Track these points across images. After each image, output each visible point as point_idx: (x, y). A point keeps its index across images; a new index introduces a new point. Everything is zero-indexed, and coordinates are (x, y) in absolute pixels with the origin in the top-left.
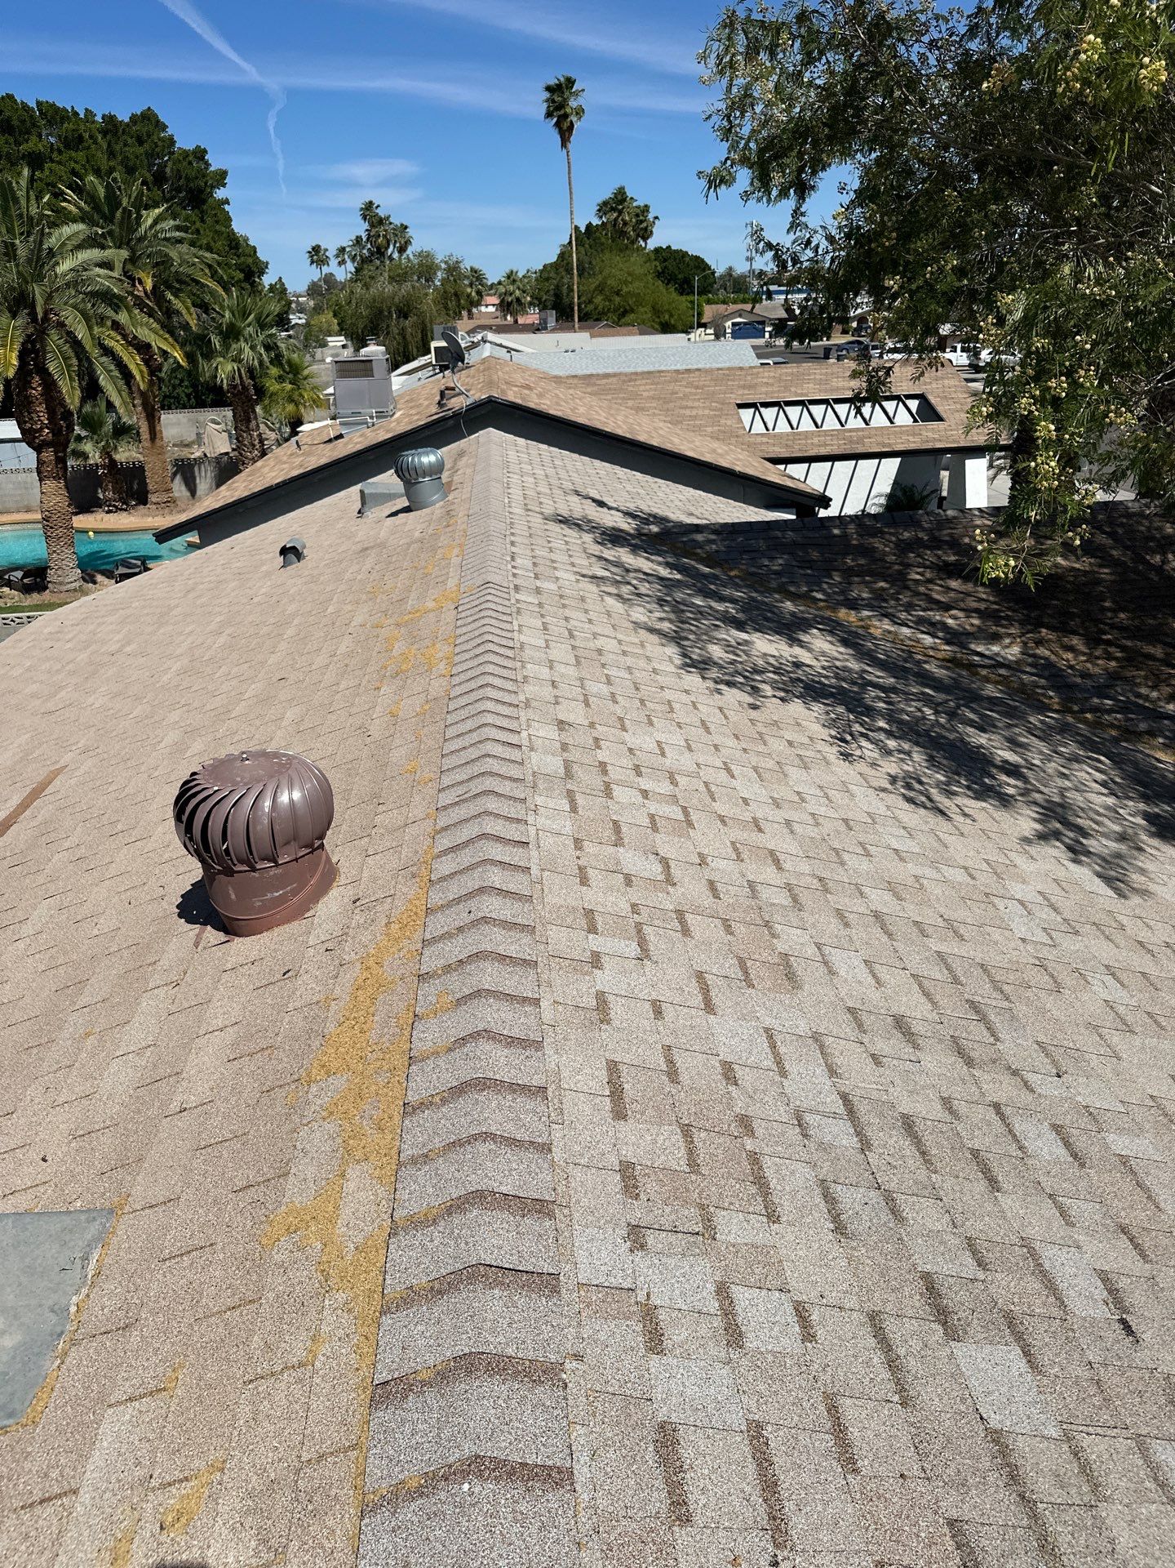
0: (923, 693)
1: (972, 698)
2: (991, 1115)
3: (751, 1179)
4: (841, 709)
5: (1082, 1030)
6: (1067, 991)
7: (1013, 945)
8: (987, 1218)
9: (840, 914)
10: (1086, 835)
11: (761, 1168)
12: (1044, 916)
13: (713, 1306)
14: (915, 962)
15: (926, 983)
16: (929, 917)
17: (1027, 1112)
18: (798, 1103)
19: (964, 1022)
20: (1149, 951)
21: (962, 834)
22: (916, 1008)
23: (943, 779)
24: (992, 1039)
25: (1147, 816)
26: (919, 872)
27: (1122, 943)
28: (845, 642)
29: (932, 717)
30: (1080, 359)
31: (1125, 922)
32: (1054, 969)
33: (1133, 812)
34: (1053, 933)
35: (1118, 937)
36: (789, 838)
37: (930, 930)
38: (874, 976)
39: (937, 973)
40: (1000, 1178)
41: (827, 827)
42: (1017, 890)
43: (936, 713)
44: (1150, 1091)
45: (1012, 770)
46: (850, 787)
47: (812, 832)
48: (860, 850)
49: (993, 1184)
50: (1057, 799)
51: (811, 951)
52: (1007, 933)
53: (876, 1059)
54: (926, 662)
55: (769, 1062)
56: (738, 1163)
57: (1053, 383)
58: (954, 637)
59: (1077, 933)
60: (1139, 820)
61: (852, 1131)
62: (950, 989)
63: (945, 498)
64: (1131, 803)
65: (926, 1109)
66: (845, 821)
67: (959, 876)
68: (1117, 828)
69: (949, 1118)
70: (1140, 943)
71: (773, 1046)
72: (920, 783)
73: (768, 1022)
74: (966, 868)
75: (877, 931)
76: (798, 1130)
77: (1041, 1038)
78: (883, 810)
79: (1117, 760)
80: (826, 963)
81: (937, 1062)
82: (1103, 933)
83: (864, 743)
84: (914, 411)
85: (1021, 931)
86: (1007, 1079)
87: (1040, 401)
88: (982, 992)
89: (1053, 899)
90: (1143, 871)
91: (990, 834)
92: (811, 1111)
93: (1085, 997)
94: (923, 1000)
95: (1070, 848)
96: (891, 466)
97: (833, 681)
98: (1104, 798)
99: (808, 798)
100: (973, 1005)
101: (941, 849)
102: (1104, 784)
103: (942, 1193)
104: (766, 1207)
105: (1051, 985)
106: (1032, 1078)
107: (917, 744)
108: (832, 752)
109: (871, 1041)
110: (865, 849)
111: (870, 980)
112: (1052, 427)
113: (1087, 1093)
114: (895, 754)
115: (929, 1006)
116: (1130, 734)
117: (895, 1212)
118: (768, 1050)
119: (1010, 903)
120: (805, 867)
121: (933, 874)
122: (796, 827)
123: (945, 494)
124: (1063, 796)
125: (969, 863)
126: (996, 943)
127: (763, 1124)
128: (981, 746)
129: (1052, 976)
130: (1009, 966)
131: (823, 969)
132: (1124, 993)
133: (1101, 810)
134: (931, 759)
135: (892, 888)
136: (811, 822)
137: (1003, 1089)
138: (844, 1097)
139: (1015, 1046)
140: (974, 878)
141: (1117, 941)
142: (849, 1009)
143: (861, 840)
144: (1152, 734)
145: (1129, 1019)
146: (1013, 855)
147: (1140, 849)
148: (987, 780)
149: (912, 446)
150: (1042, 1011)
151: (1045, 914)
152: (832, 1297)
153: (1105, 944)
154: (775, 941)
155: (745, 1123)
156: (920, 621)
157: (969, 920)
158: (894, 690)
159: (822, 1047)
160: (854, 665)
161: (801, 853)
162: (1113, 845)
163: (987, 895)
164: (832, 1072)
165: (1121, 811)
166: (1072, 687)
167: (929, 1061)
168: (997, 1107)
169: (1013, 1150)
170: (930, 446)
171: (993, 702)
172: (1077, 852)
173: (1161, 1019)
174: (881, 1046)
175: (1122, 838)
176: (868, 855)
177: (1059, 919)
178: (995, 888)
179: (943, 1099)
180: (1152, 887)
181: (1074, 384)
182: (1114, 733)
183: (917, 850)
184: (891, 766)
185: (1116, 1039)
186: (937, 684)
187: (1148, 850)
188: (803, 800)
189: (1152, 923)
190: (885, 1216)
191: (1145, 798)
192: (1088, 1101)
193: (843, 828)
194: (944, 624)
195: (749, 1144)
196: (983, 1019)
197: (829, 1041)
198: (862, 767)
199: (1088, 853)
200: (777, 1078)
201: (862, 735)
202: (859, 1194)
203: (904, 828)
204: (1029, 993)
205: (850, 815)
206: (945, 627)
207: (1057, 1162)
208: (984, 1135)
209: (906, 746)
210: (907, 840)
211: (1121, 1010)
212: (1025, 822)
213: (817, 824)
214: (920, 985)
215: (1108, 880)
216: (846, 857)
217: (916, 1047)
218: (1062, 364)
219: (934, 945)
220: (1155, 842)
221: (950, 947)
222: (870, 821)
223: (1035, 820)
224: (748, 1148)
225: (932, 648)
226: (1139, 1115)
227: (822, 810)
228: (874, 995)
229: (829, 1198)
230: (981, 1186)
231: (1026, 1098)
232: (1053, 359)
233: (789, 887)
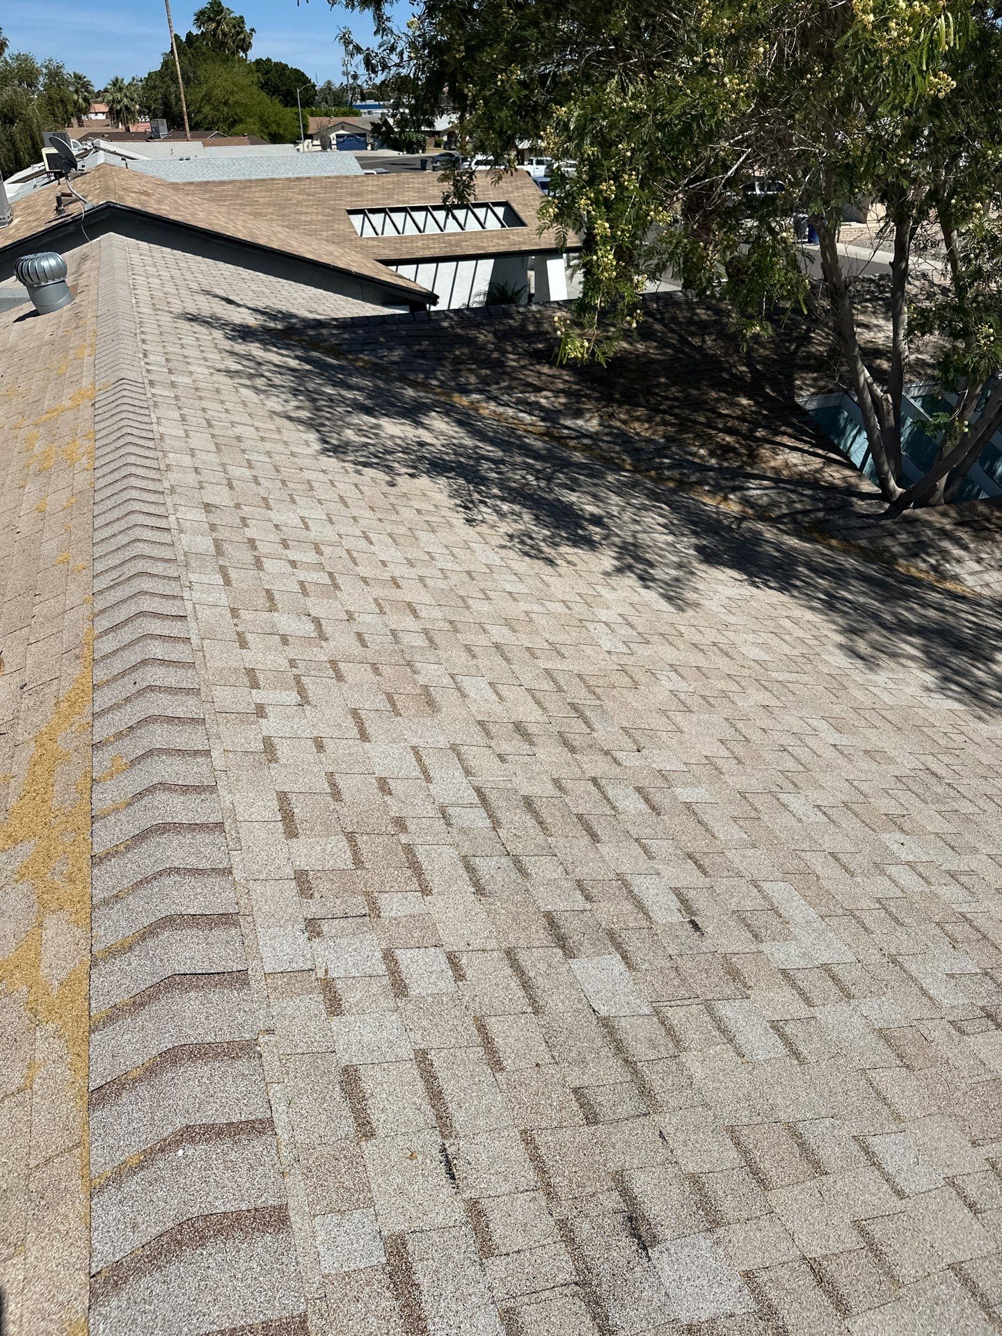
0: (525, 463)
1: (564, 464)
2: (591, 786)
3: (407, 865)
4: (461, 481)
5: (654, 714)
6: (643, 687)
7: (601, 657)
8: (591, 864)
9: (468, 648)
10: (651, 565)
11: (414, 855)
12: (624, 632)
13: (381, 968)
14: (528, 680)
15: (537, 694)
16: (539, 643)
17: (617, 780)
18: (441, 801)
19: (567, 720)
20: (701, 650)
21: (560, 575)
22: (529, 713)
23: (548, 533)
24: (588, 730)
25: (698, 549)
26: (529, 608)
27: (682, 647)
28: (460, 423)
29: (534, 483)
30: (624, 164)
31: (683, 631)
32: (632, 671)
33: (687, 545)
34: (631, 644)
35: (679, 643)
36: (423, 591)
37: (539, 653)
38: (497, 694)
39: (546, 685)
40: (599, 833)
41: (454, 579)
42: (603, 614)
43: (537, 479)
44: (704, 753)
45: (597, 520)
46: (471, 544)
47: (442, 584)
48: (481, 595)
49: (595, 837)
50: (631, 540)
51: (446, 680)
52: (597, 648)
53: (502, 758)
54: (526, 437)
55: (417, 773)
56: (396, 855)
57: (604, 187)
58: (549, 415)
59: (648, 642)
60: (692, 552)
61: (485, 815)
62: (555, 696)
63: (533, 295)
64: (685, 539)
65: (541, 789)
66: (469, 573)
67: (559, 608)
68: (676, 559)
69: (558, 794)
70: (695, 645)
71: (419, 760)
72: (532, 538)
73: (415, 741)
74: (564, 602)
75: (498, 659)
76: (442, 821)
77: (625, 724)
78: (498, 561)
79: (675, 508)
80: (459, 689)
81: (549, 753)
82: (667, 640)
83: (484, 509)
84: (501, 217)
85: (607, 646)
86: (600, 758)
87: (596, 202)
88: (578, 694)
89: (630, 619)
90: (696, 590)
91: (582, 573)
92: (452, 805)
93: (656, 689)
94: (536, 707)
95: (641, 578)
96: (487, 266)
97: (453, 456)
98: (665, 537)
99: (437, 556)
100: (574, 706)
101: (544, 588)
102: (665, 526)
103: (556, 850)
104: (420, 885)
105: (631, 684)
106: (619, 755)
107: (524, 506)
108: (458, 519)
109: (498, 745)
110: (485, 594)
111: (494, 697)
112: (607, 225)
113: (661, 760)
114: (509, 516)
115: (541, 712)
116: (683, 485)
117: (522, 871)
118: (415, 763)
119: (597, 625)
120: (437, 613)
121: (540, 609)
122: (428, 581)
123: (533, 291)
124: (634, 537)
125: (567, 598)
126: (589, 657)
127: (415, 821)
128: (573, 503)
129: (631, 677)
130: (599, 673)
131: (457, 694)
132: (684, 684)
133: (664, 546)
134: (537, 518)
135: (508, 623)
136: (441, 576)
137: (597, 766)
138: (479, 791)
139: (605, 733)
140: (570, 609)
141: (677, 645)
142: (479, 723)
143: (482, 587)
144: (700, 483)
145: (688, 702)
146: (598, 588)
147: (692, 573)
148: (580, 532)
149: (502, 249)
150: (624, 704)
151: (625, 631)
152: (476, 944)
153: (668, 647)
154: (416, 676)
155: (400, 824)
156: (520, 402)
157: (568, 642)
158: (502, 462)
159: (459, 755)
160: (468, 442)
161: (433, 603)
162: (674, 572)
163: (580, 621)
164: (468, 772)
165: (678, 546)
166: (637, 450)
167: (541, 753)
168: (594, 780)
169: (609, 811)
170: (516, 248)
171: (580, 466)
172: (645, 579)
173: (711, 700)
174: (505, 747)
175: (680, 566)
176: (488, 598)
177: (635, 633)
178: (587, 615)
179: (554, 780)
180: (701, 602)
181: (621, 188)
182: (672, 485)
183: (526, 591)
184: (505, 527)
185: (678, 717)
186: (535, 455)
187: (699, 573)
188: (433, 558)
189: (702, 629)
190: (514, 875)
191: (694, 533)
192: (661, 766)
193: (467, 579)
194: (537, 403)
195: (404, 839)
196: (582, 716)
197: (463, 749)
198: (484, 529)
199: (654, 580)
200: (424, 784)
201: (481, 502)
202: (493, 862)
203: (515, 574)
204: (615, 692)
205: (472, 568)
206: (541, 408)
207: (640, 814)
208: (585, 802)
209: (517, 508)
210: (518, 584)
211: (682, 696)
212: (607, 560)
213: (446, 578)
214: (533, 697)
215: (669, 599)
216: (470, 602)
217: (532, 743)
218: (609, 170)
219: (543, 664)
220: (704, 567)
221: (555, 664)
222: (488, 571)
223: (614, 558)
224: (403, 842)
225: (530, 424)
226: (698, 771)
227: (449, 566)
228: (498, 708)
229: (470, 869)
230: (586, 840)
231: (616, 770)
232: (603, 165)
233: (426, 632)
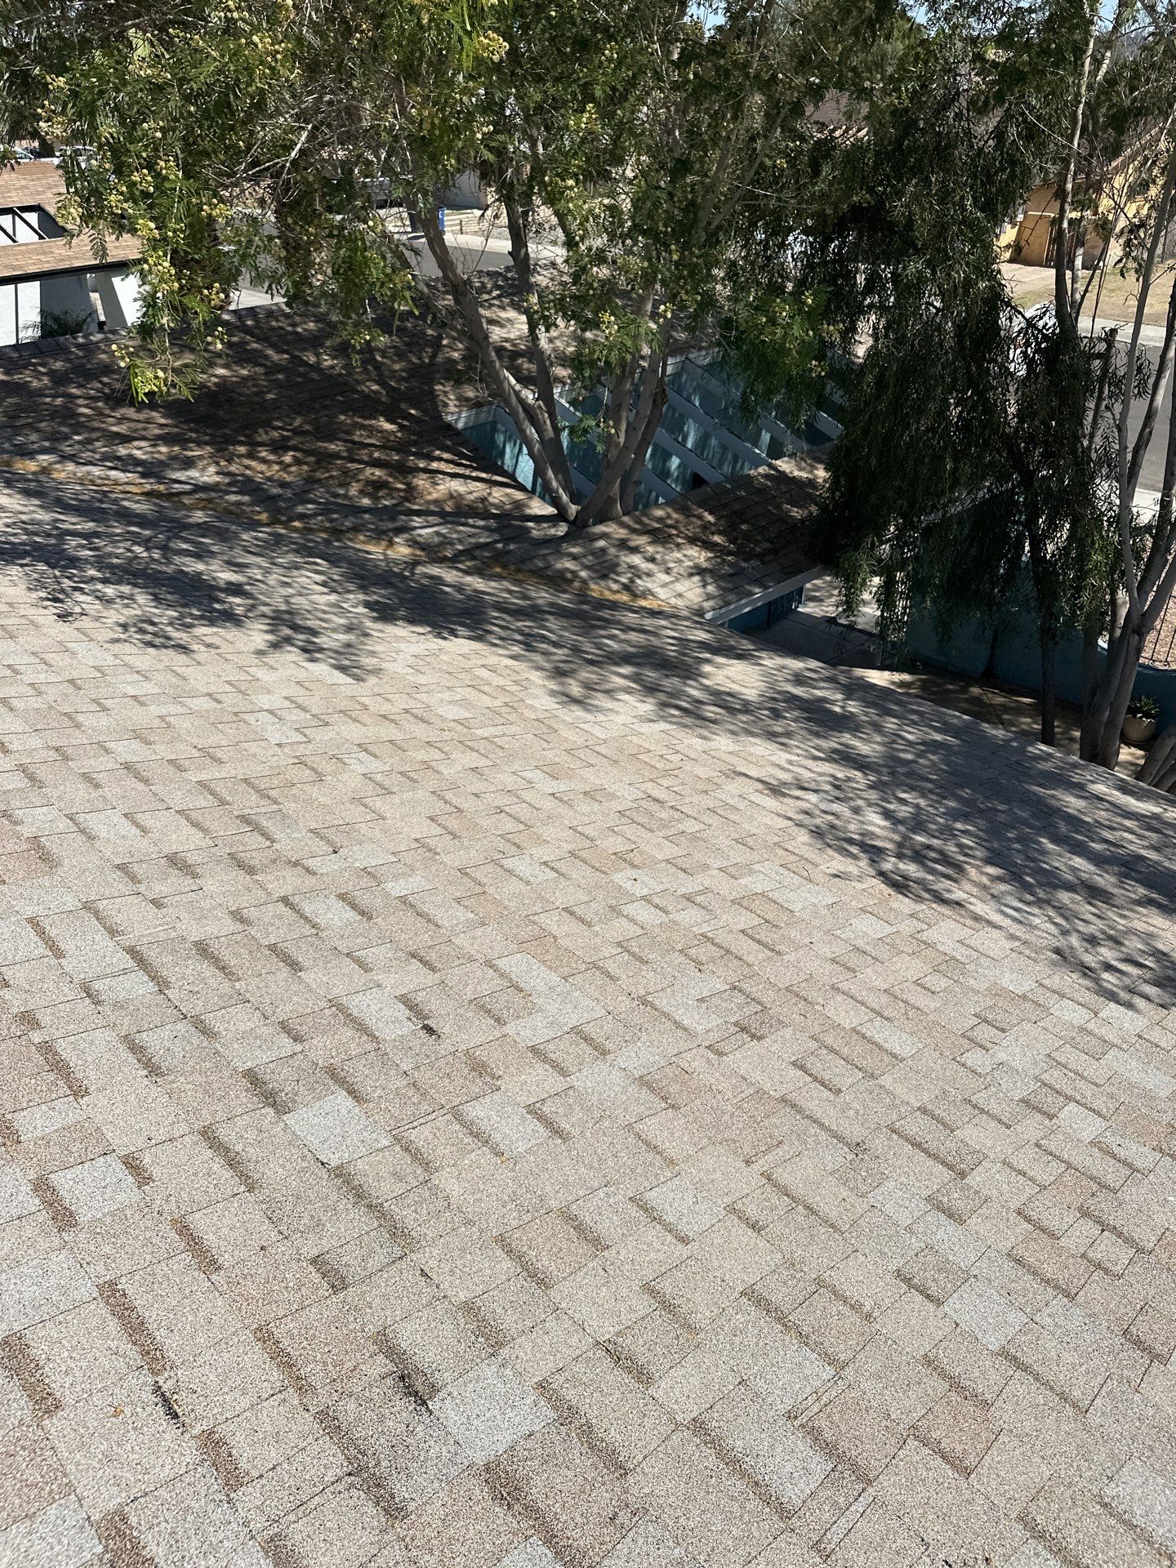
0: (128, 532)
1: (179, 528)
2: (282, 908)
3: (47, 1068)
4: (42, 567)
5: (348, 806)
6: (329, 778)
7: (270, 752)
8: (295, 999)
9: (87, 777)
10: (315, 634)
11: (55, 1053)
12: (295, 718)
13: (33, 1203)
14: (177, 800)
15: (193, 815)
16: (183, 751)
17: (313, 893)
18: (82, 976)
19: (238, 837)
20: (392, 721)
21: (199, 663)
22: (185, 840)
23: (175, 614)
24: (268, 843)
25: (367, 605)
26: (163, 711)
27: (369, 721)
28: (28, 493)
29: (145, 555)
30: (155, 149)
31: (367, 703)
32: (313, 762)
33: (355, 603)
34: (306, 731)
35: (365, 718)
36: (9, 717)
37: (187, 763)
38: (138, 825)
39: (204, 801)
40: (300, 959)
41: (52, 693)
42: (265, 701)
43: (148, 549)
44: (413, 836)
45: (235, 589)
46: (69, 645)
47: (35, 703)
48: (95, 707)
49: (295, 966)
50: (283, 607)
51: (63, 824)
52: (263, 744)
53: (157, 903)
54: (123, 499)
55: (41, 950)
56: (29, 1060)
57: (136, 177)
58: (150, 470)
59: (327, 724)
60: (361, 610)
61: (146, 978)
62: (218, 811)
63: (104, 323)
64: (351, 596)
65: (217, 928)
66: (72, 682)
67: (205, 704)
68: (342, 621)
69: (241, 927)
70: (384, 717)
71: (41, 933)
72: (154, 624)
73: (31, 911)
74: (209, 695)
75: (132, 782)
76: (87, 1001)
77: (313, 825)
78: (110, 660)
79: (333, 561)
80: (83, 831)
81: (220, 884)
82: (350, 717)
83: (81, 598)
84: (36, 227)
85: (275, 737)
86: (288, 872)
87: (130, 197)
88: (250, 803)
89: (300, 700)
90: (373, 654)
91: (228, 656)
92: (98, 977)
93: (346, 777)
94: (193, 830)
95: (304, 650)
96: (31, 291)
97: (25, 537)
98: (327, 597)
99: (22, 669)
100: (245, 819)
101: (181, 683)
102: (324, 584)
103: (248, 995)
104: (70, 1087)
105: (314, 777)
106: (311, 863)
107: (136, 586)
108: (46, 616)
109: (150, 888)
110: (99, 704)
111: (134, 831)
112: (152, 225)
113: (362, 856)
114: (117, 600)
115: (201, 835)
116: (337, 532)
117: (206, 1032)
118: (36, 939)
119: (259, 716)
120: (35, 742)
121: (180, 710)
122: (15, 703)
123: (102, 318)
124: (288, 603)
125: (212, 689)
126: (254, 756)
127: (48, 1011)
128: (202, 574)
129: (312, 769)
130: (270, 773)
131: (80, 838)
132: (377, 763)
133: (327, 609)
134: (156, 598)
135: (137, 735)
136: (32, 692)
137: (285, 882)
138: (131, 951)
139: (288, 842)
140: (220, 702)
141: (364, 720)
142: (118, 867)
143: (94, 697)
144: (356, 529)
145: (387, 783)
146: (252, 670)
147: (366, 635)
148: (217, 606)
149: (46, 267)
150: (310, 802)
151: (296, 716)
152: (160, 1134)
153: (353, 726)
154: (18, 828)
155: (28, 1019)
157: (223, 743)
158: (96, 534)
159: (97, 913)
160: (44, 516)
161: (28, 729)
162: (342, 637)
163: (236, 714)
164: (113, 932)
165: (345, 605)
166: (274, 498)
167: (211, 885)
168: (285, 900)
169: (308, 930)
170: (66, 265)
171: (204, 529)
172: (310, 651)
173: (412, 774)
174: (159, 889)
175: (349, 629)
176: (105, 709)
177: (308, 716)
178: (243, 705)
179: (232, 913)
180: (384, 665)
182: (324, 535)
183: (156, 690)
184: (114, 616)
185: (378, 804)
186: (142, 521)
187: (372, 632)
188: (16, 672)
189: (390, 696)
190: (197, 1039)
191: (363, 588)
192: (365, 864)
193: (70, 690)
194: (130, 456)
195: (37, 1037)
196: (257, 828)
197: (103, 905)
198: (85, 623)
199: (321, 650)
200: (54, 961)
201: (75, 589)
202: (166, 1032)
203: (138, 672)
204: (294, 791)
205: (75, 674)
206: (138, 462)
207: (349, 924)
208: (276, 927)
209: (126, 589)
210: (144, 684)
211: (379, 778)
212: (257, 635)
213: (40, 693)
214: (188, 819)
215: (343, 669)
216: (80, 718)
217: (195, 876)
219: (193, 776)
220: (379, 626)
221: (211, 773)
222: (99, 675)
223: (267, 632)
224: (36, 1041)
225: (126, 484)
226: (409, 858)
227: (42, 677)
228: (142, 844)
229: (136, 1049)
230: (284, 972)
231: (310, 881)
233: (22, 768)
